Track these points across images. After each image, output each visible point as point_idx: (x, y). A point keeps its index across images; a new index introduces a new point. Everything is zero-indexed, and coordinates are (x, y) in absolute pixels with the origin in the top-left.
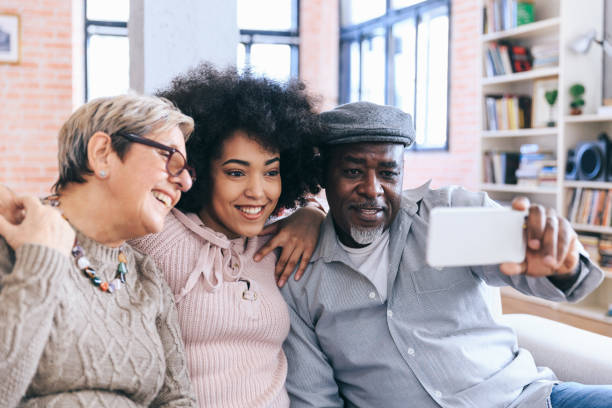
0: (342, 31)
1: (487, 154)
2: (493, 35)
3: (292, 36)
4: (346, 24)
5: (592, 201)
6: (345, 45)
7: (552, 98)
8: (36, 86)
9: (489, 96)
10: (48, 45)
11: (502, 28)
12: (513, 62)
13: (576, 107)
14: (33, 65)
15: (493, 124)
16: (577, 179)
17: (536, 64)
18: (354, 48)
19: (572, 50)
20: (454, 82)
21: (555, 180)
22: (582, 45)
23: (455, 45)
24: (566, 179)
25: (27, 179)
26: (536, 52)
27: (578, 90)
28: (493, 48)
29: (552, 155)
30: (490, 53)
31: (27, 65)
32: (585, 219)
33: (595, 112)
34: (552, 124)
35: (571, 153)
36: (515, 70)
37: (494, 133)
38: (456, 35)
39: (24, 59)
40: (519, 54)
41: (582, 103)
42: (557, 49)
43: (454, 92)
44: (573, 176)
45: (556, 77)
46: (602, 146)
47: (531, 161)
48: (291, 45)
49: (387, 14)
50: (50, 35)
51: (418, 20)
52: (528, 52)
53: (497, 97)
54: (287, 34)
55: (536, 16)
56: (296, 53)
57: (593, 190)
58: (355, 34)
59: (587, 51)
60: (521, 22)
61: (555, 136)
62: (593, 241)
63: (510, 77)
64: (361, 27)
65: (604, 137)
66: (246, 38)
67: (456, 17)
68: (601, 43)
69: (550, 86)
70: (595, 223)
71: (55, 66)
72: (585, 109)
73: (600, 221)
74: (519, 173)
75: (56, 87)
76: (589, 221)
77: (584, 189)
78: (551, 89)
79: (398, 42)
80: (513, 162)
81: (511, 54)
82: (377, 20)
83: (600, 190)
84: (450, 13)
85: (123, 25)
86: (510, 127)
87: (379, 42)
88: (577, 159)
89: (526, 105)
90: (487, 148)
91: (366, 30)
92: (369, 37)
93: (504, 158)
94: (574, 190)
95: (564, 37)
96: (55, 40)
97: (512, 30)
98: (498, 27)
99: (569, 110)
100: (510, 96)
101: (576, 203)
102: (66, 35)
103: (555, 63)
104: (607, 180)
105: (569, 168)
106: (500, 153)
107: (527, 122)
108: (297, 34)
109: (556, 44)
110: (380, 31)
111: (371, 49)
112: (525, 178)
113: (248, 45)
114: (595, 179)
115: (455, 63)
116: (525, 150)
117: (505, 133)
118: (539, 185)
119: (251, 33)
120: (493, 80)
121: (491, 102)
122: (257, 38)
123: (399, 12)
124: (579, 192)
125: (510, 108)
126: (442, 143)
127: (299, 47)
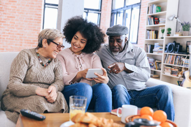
0: (112, 10)
1: (146, 45)
2: (150, 14)
3: (99, 11)
4: (113, 9)
5: (170, 58)
6: (113, 14)
7: (163, 31)
8: (32, 19)
9: (148, 30)
11: (152, 13)
12: (154, 21)
13: (169, 34)
15: (148, 37)
16: (167, 52)
17: (160, 22)
18: (115, 15)
19: (169, 19)
20: (140, 26)
21: (162, 52)
22: (171, 18)
23: (140, 17)
24: (164, 52)
25: (28, 43)
26: (160, 19)
27: (169, 30)
28: (149, 17)
29: (162, 46)
30: (149, 19)
32: (168, 62)
33: (173, 35)
34: (162, 38)
35: (166, 46)
36: (155, 24)
37: (148, 39)
38: (141, 14)
40: (156, 19)
41: (170, 33)
42: (165, 19)
43: (139, 28)
44: (166, 51)
45: (164, 26)
46: (174, 44)
47: (157, 47)
48: (98, 13)
49: (124, 7)
51: (132, 9)
52: (158, 19)
53: (150, 30)
54: (98, 10)
55: (161, 10)
56: (99, 15)
57: (171, 55)
58: (116, 11)
59: (172, 20)
60: (157, 11)
61: (163, 41)
62: (170, 68)
63: (153, 25)
64: (117, 10)
65: (175, 42)
66: (87, 11)
67: (141, 9)
68: (176, 18)
69: (163, 28)
70: (171, 63)
71: (37, 15)
72: (171, 34)
73: (172, 63)
74: (154, 50)
75: (37, 20)
76: (169, 63)
77: (169, 55)
78: (163, 29)
79: (127, 14)
80: (152, 47)
81: (154, 19)
82: (122, 8)
83: (172, 55)
84: (140, 8)
85: (57, 5)
86: (152, 38)
87: (122, 14)
88: (168, 47)
89: (157, 33)
90: (146, 43)
91: (118, 11)
92: (119, 13)
93: (150, 46)
94: (166, 55)
95: (167, 16)
97: (155, 13)
98: (151, 12)
99: (167, 35)
100: (153, 30)
101: (167, 58)
102: (40, 7)
103: (164, 22)
104: (174, 53)
105: (166, 49)
106: (149, 45)
107: (157, 37)
108: (101, 11)
109: (165, 17)
110: (122, 11)
111: (119, 16)
112: (155, 51)
113: (87, 13)
114: (171, 52)
115: (140, 21)
116: (155, 44)
117: (151, 40)
118: (158, 53)
119: (88, 9)
120: (149, 26)
121: (148, 31)
122: (89, 11)
123: (127, 7)
124: (167, 55)
125: (153, 33)
126: (136, 42)
127: (100, 14)
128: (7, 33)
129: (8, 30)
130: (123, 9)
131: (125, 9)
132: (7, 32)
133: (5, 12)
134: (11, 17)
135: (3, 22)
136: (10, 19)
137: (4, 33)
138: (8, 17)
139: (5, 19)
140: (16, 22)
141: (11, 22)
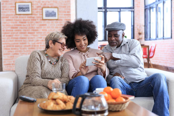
0: (145, 6)
3: (132, 9)
6: (147, 10)
10: (65, 15)
14: (62, 20)
31: (60, 20)
39: (59, 18)
48: (131, 11)
49: (156, 1)
50: (65, 12)
51: (164, 2)
54: (130, 8)
56: (133, 13)
58: (149, 7)
64: (150, 5)
66: (119, 10)
87: (155, 9)
91: (151, 6)
92: (152, 8)
96: (67, 13)
102: (69, 12)
108: (133, 8)
110: (155, 6)
111: (153, 11)
113: (120, 12)
119: (120, 8)
122: (122, 10)
123: (159, 1)
127: (134, 11)
128: (40, 41)
129: (41, 38)
130: (155, 4)
131: (157, 3)
132: (40, 39)
133: (37, 21)
134: (43, 25)
135: (36, 30)
136: (42, 26)
137: (38, 41)
138: (40, 25)
139: (38, 28)
140: (47, 29)
141: (43, 30)
